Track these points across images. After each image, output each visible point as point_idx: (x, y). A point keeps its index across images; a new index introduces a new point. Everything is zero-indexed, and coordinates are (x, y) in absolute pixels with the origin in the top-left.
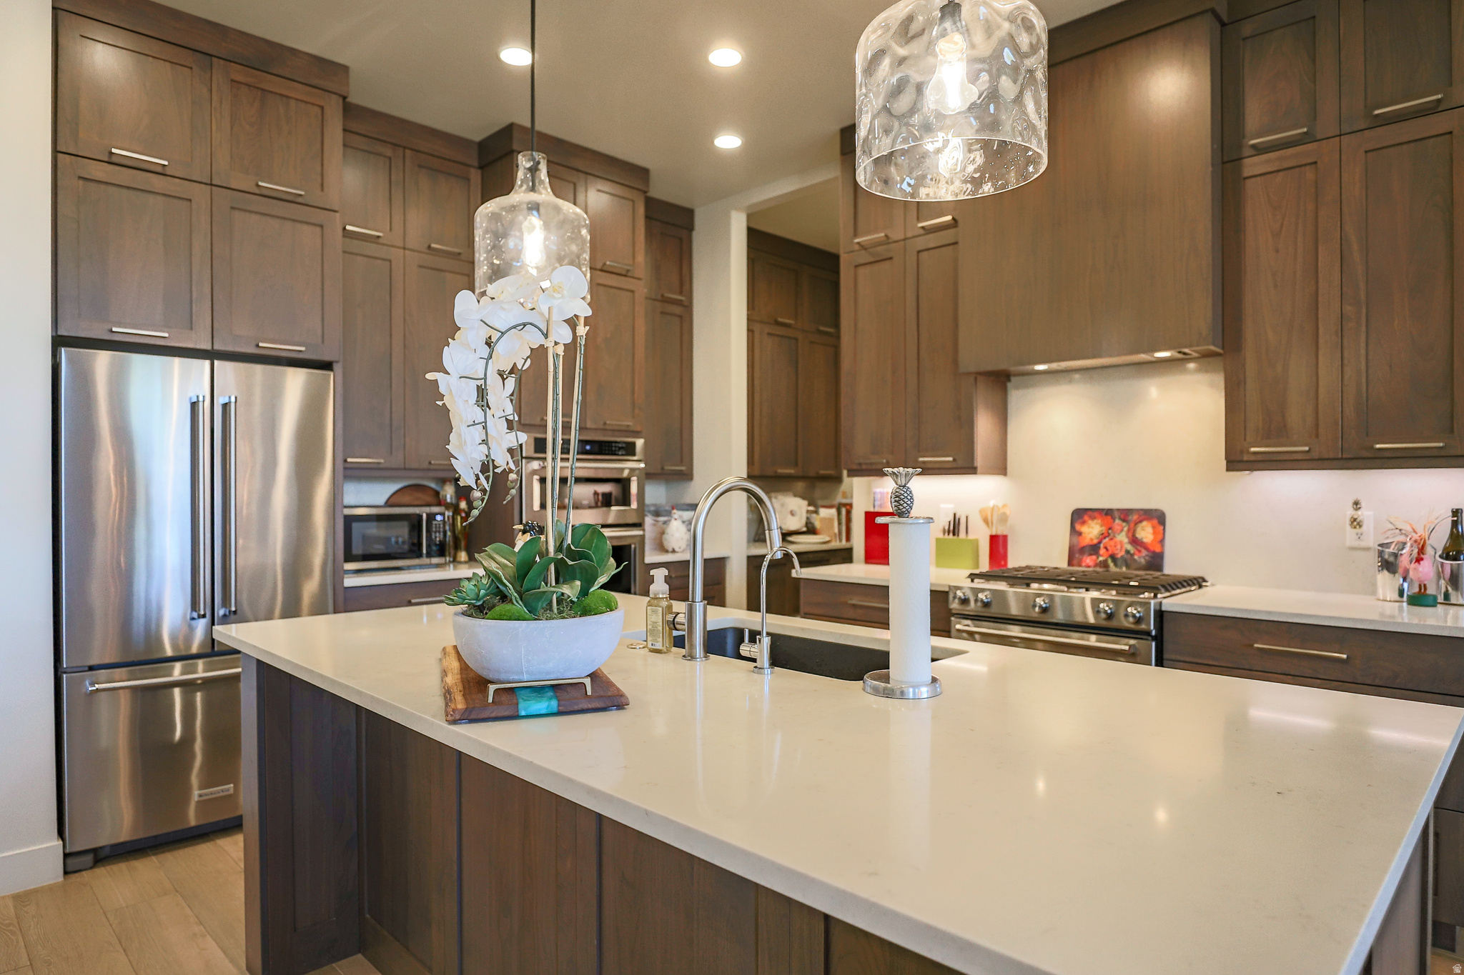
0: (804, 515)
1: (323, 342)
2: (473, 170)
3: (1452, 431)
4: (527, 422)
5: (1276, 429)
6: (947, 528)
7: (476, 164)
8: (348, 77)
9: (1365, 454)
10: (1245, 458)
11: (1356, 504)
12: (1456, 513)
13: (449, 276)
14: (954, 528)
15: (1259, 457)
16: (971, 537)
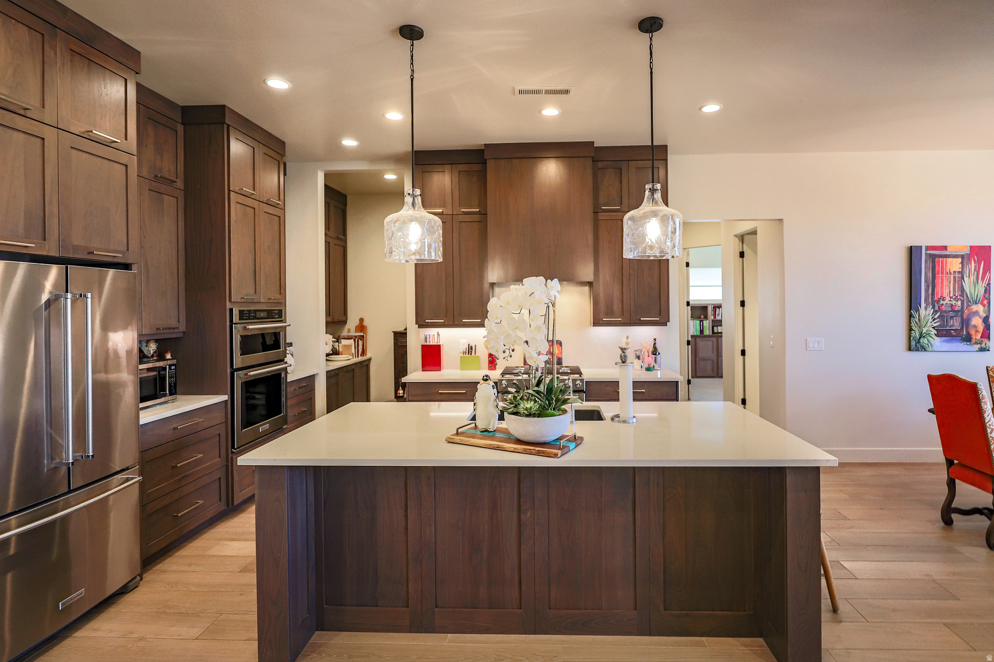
0: (332, 343)
1: (128, 250)
2: (179, 125)
3: (660, 315)
4: (235, 301)
5: (610, 313)
6: (465, 351)
7: (181, 122)
8: (139, 59)
9: (637, 322)
10: (600, 322)
11: (628, 337)
12: (655, 339)
13: (166, 197)
14: (470, 350)
15: (605, 322)
16: (477, 355)
